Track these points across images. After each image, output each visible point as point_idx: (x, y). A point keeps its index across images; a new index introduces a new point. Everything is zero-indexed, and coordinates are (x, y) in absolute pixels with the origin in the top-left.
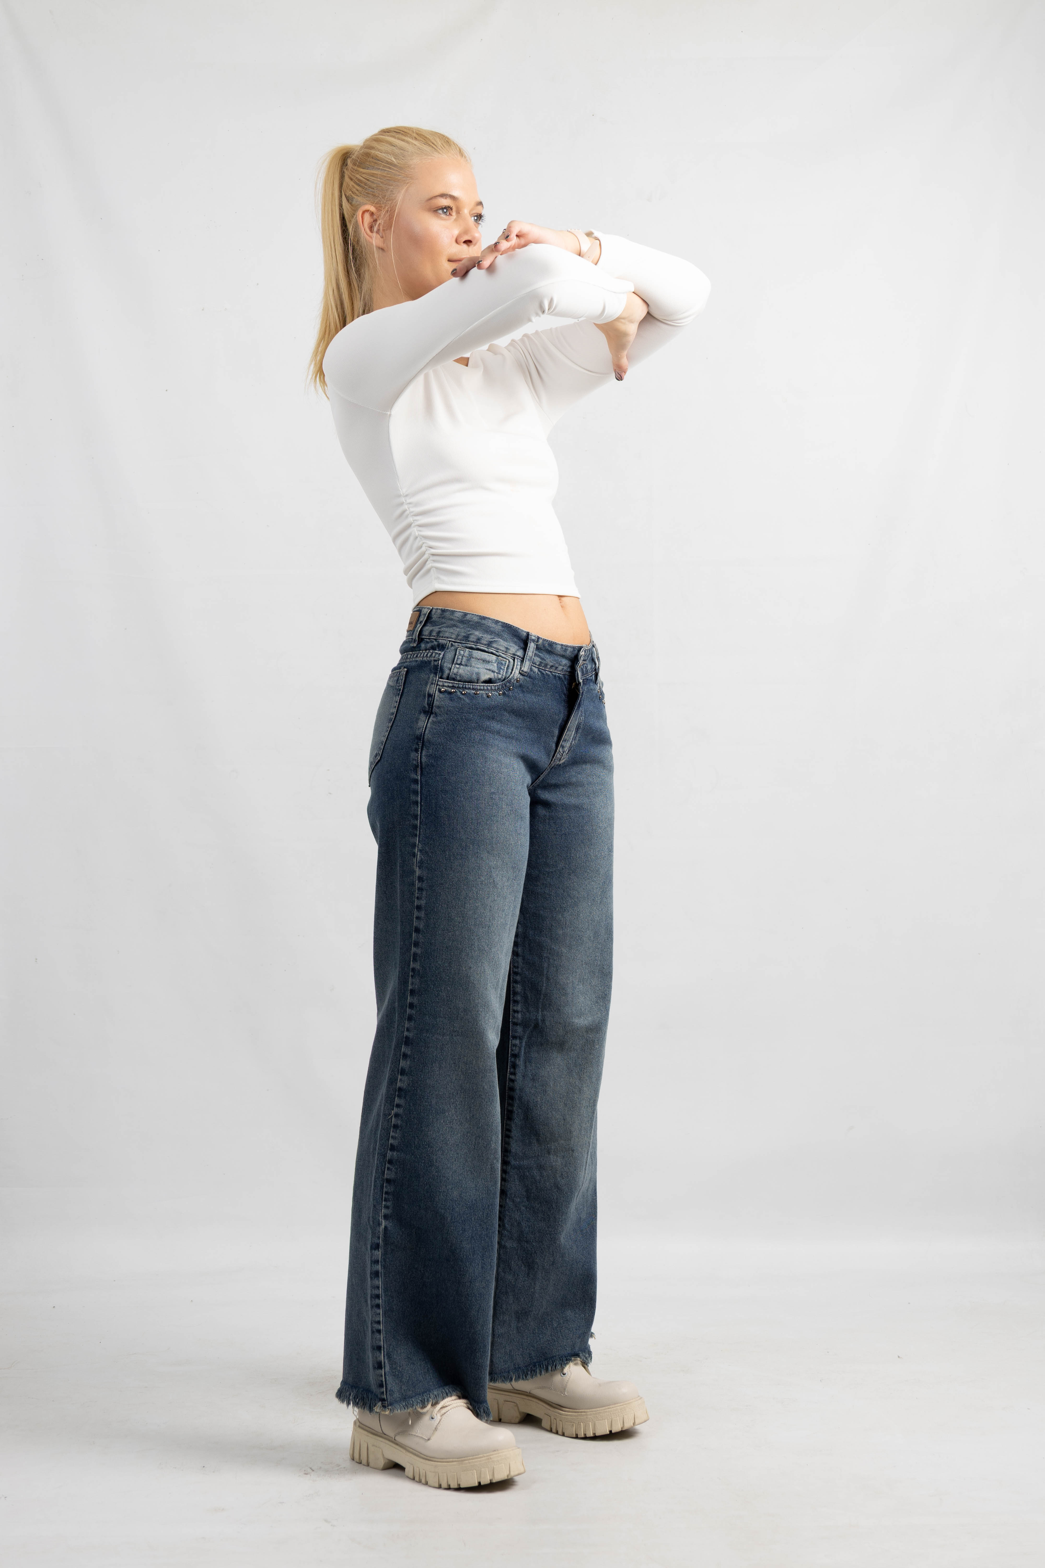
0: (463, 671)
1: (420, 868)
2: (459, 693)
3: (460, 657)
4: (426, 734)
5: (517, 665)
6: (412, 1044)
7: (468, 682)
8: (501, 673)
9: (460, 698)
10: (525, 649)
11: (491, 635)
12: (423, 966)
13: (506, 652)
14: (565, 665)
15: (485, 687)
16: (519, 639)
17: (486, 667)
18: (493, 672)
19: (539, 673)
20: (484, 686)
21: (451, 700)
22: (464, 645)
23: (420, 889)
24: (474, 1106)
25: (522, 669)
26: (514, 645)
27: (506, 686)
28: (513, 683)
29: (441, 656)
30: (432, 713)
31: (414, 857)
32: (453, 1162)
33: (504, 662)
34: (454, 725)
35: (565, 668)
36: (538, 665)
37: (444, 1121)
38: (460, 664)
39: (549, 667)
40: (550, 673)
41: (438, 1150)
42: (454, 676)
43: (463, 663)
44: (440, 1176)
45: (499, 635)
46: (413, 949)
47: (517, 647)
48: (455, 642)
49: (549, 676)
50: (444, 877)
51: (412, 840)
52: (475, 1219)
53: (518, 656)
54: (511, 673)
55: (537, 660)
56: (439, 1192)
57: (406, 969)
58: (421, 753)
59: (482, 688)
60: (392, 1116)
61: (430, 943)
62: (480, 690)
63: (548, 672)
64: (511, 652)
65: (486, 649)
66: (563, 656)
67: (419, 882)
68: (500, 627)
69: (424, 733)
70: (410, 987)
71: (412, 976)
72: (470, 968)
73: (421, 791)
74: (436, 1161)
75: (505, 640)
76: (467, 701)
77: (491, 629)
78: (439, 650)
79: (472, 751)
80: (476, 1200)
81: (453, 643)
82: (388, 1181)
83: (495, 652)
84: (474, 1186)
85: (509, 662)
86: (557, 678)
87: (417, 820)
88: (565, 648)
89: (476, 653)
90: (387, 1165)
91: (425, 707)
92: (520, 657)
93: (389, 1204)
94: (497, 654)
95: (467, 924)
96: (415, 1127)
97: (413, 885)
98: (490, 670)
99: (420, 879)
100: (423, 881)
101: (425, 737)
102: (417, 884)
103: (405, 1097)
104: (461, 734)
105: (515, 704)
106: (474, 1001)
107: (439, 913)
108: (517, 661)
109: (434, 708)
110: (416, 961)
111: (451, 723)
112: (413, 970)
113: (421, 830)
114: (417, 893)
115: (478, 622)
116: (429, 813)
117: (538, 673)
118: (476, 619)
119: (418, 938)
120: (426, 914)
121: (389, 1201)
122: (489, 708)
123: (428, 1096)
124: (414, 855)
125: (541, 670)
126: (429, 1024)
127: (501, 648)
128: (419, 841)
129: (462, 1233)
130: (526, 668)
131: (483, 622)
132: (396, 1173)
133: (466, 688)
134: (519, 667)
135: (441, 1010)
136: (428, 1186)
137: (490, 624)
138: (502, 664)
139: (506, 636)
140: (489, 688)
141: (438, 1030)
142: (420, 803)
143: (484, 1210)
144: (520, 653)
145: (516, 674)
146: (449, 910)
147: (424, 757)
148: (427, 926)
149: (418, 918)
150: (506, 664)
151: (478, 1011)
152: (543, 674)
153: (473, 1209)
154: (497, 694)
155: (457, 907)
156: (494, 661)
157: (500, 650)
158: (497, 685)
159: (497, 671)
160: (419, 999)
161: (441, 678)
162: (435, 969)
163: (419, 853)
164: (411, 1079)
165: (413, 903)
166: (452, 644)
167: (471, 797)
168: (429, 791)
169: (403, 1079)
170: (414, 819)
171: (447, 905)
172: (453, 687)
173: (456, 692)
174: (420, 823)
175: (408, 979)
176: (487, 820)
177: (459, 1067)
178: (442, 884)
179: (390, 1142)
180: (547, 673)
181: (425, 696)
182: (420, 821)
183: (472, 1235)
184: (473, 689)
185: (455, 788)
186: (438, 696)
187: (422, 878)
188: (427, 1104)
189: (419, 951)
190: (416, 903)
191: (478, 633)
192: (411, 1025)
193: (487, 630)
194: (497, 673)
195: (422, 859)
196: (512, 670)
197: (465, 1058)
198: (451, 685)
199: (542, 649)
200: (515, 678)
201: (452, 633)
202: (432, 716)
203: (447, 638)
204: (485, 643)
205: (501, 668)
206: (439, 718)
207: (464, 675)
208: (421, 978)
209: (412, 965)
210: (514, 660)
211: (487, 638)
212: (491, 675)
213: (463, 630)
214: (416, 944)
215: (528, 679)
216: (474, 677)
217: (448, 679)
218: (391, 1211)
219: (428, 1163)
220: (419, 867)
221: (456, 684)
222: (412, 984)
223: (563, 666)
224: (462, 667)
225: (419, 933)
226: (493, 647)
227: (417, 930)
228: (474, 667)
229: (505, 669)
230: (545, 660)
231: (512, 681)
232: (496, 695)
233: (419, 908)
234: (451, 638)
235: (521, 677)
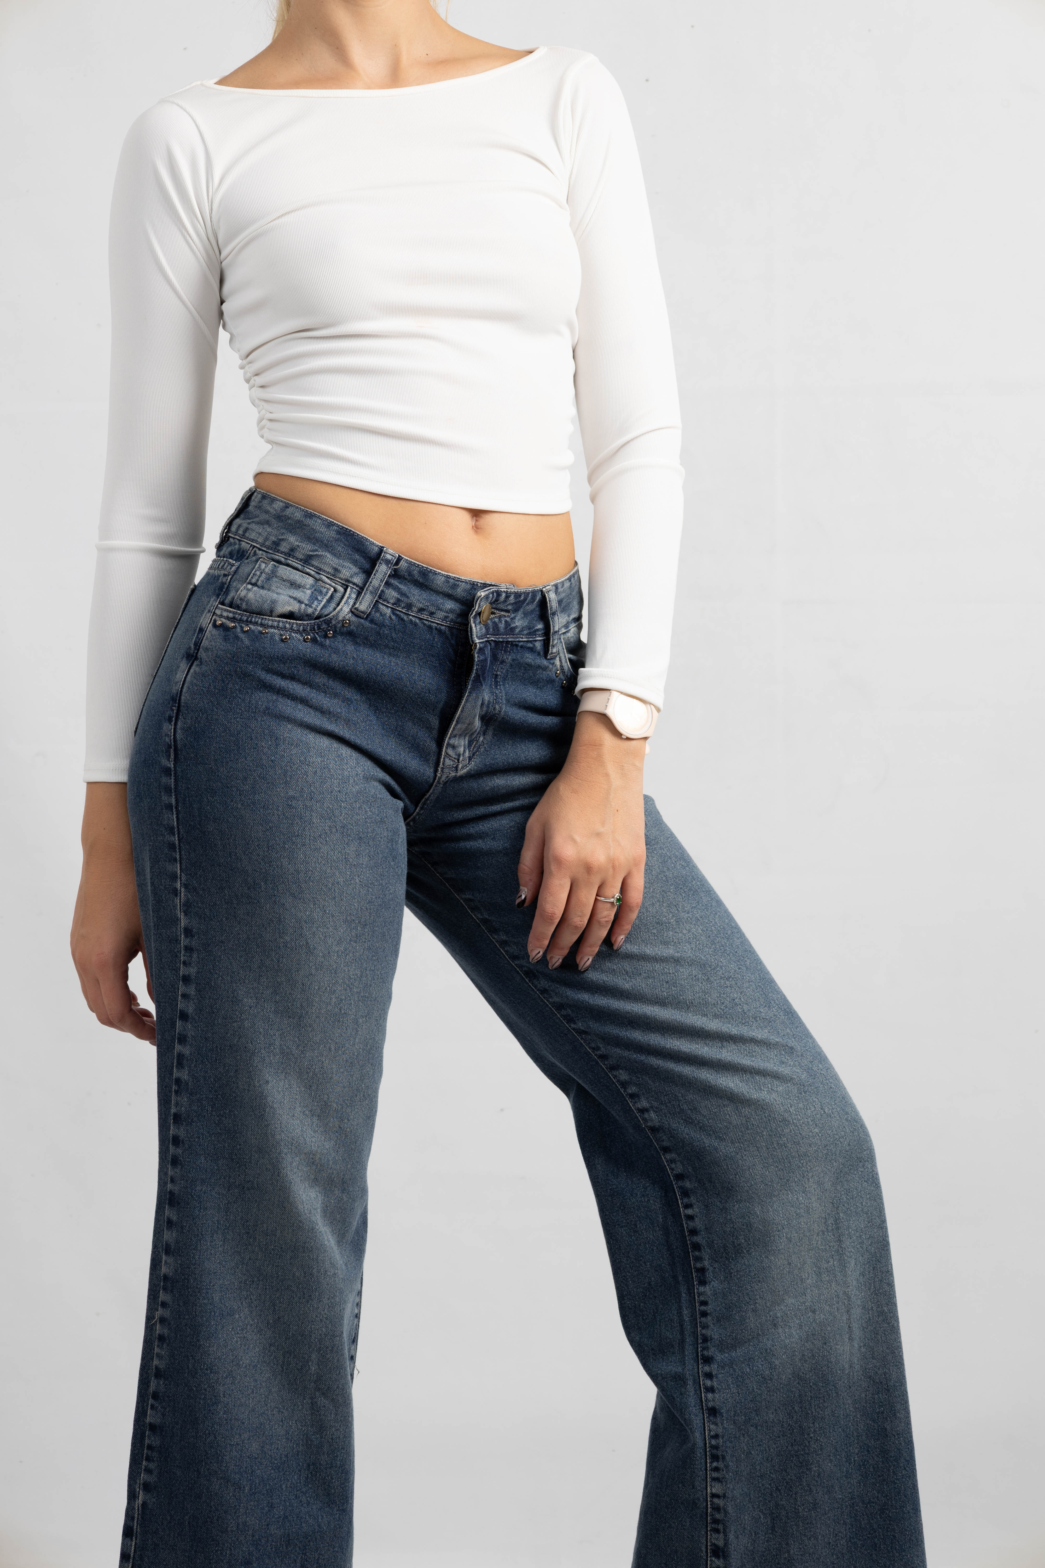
0: (251, 594)
1: (186, 915)
2: (239, 630)
3: (258, 573)
4: (183, 693)
5: (348, 598)
6: (179, 1203)
7: (257, 614)
8: (314, 606)
9: (237, 637)
10: (368, 573)
11: (314, 544)
12: (193, 1075)
13: (333, 575)
14: (451, 611)
15: (281, 624)
16: (364, 557)
17: (291, 594)
18: (300, 602)
19: (393, 617)
20: (279, 622)
21: (226, 639)
22: (269, 556)
23: (188, 949)
24: (280, 1303)
25: (356, 606)
26: (351, 566)
27: (319, 628)
28: (335, 627)
29: (234, 568)
30: (196, 658)
31: (176, 895)
32: (249, 1395)
33: (325, 590)
34: (223, 681)
35: (451, 616)
36: (393, 604)
37: (233, 1328)
38: (255, 585)
39: (415, 609)
40: (417, 621)
41: (226, 1378)
42: (239, 602)
43: (259, 583)
44: (231, 1420)
45: (327, 547)
46: (178, 1048)
47: (355, 569)
48: (260, 549)
49: (416, 624)
50: (225, 930)
51: (170, 867)
52: (286, 1487)
53: (354, 584)
54: (335, 609)
55: (392, 594)
56: (230, 1444)
57: (167, 1080)
58: (176, 724)
59: (276, 624)
60: (156, 1321)
61: (206, 1039)
62: (272, 627)
63: (413, 619)
64: (341, 576)
65: (300, 567)
66: (449, 596)
67: (186, 936)
68: (333, 534)
69: (181, 691)
70: (173, 1110)
71: (176, 1092)
72: (267, 1082)
73: (175, 788)
74: (224, 1395)
75: (338, 556)
76: (247, 642)
77: (318, 535)
78: (235, 560)
79: (253, 726)
80: (286, 1456)
81: (258, 551)
82: (153, 1427)
83: (313, 573)
84: (283, 1432)
85: (335, 590)
86: (434, 631)
87: (174, 835)
88: (455, 583)
89: (283, 571)
90: (151, 1401)
91: (190, 647)
92: (357, 586)
93: (152, 1466)
94: (317, 576)
95: (263, 1010)
96: (188, 1339)
97: (176, 941)
98: (295, 599)
99: (188, 932)
100: (192, 936)
101: (183, 698)
102: (184, 941)
103: (172, 1292)
104: (234, 698)
105: (335, 660)
106: (273, 1136)
107: (219, 990)
108: (351, 592)
109: (201, 650)
110: (183, 1068)
111: (219, 677)
112: (178, 1081)
113: (183, 852)
114: (184, 956)
115: (299, 521)
116: (190, 825)
117: (390, 617)
118: (298, 515)
119: (185, 1030)
120: (198, 991)
121: (153, 1461)
122: (283, 659)
123: (207, 1289)
124: (176, 892)
125: (398, 613)
126: (206, 1171)
127: (326, 569)
128: (181, 869)
129: (269, 1511)
130: (364, 605)
131: (308, 521)
132: (163, 1415)
133: (251, 622)
134: (351, 602)
135: (224, 1147)
136: (212, 1437)
137: (317, 526)
138: (321, 592)
139: (339, 548)
140: (287, 626)
141: (220, 1179)
142: (176, 808)
143: (300, 1471)
144: (358, 580)
145: (345, 610)
146: (234, 985)
147: (179, 731)
148: (200, 1010)
149: (184, 996)
150: (327, 593)
151: (280, 1153)
152: (402, 620)
153: (283, 1470)
154: (302, 638)
155: (247, 981)
156: (308, 587)
157: (324, 571)
158: (304, 625)
159: (307, 602)
160: (187, 1130)
161: (223, 603)
162: (214, 1080)
163: (183, 890)
164: (179, 1262)
165: (177, 971)
166: (255, 551)
167: (254, 803)
168: (188, 788)
169: (168, 1261)
170: (169, 834)
171: (232, 977)
172: (233, 619)
173: (235, 627)
174: (179, 840)
175: (171, 1097)
176: (284, 843)
177: (255, 1239)
178: (222, 942)
179: (155, 1363)
180: (411, 620)
181: (195, 631)
182: (178, 837)
183: (284, 1514)
184: (262, 625)
185: (228, 787)
186: (210, 632)
187: (191, 931)
188: (206, 1301)
189: (186, 1051)
190: (183, 971)
191: (293, 540)
192: (176, 1173)
193: (310, 537)
194: (306, 605)
195: (188, 899)
196: (338, 605)
197: (265, 1226)
198: (231, 615)
199: (406, 579)
200: (340, 618)
201: (260, 534)
202: (195, 663)
203: (253, 540)
204: (301, 557)
205: (317, 599)
206: (204, 668)
207: (253, 601)
208: (191, 1094)
209: (176, 1074)
210: (346, 590)
211: (306, 548)
212: (294, 607)
213: (275, 532)
214: (182, 1040)
215: (367, 624)
216: (266, 606)
217: (231, 606)
218: (156, 1479)
219: (211, 1399)
220: (184, 912)
221: (240, 614)
222: (177, 1104)
223: (447, 612)
224: (255, 588)
225: (187, 1021)
226: (313, 566)
227: (184, 1016)
228: (273, 591)
229: (325, 600)
230: (408, 597)
231: (334, 622)
232: (299, 640)
233: (186, 979)
234: (256, 542)
235: (354, 619)
